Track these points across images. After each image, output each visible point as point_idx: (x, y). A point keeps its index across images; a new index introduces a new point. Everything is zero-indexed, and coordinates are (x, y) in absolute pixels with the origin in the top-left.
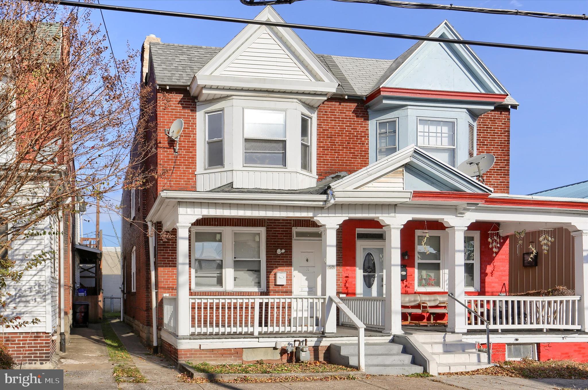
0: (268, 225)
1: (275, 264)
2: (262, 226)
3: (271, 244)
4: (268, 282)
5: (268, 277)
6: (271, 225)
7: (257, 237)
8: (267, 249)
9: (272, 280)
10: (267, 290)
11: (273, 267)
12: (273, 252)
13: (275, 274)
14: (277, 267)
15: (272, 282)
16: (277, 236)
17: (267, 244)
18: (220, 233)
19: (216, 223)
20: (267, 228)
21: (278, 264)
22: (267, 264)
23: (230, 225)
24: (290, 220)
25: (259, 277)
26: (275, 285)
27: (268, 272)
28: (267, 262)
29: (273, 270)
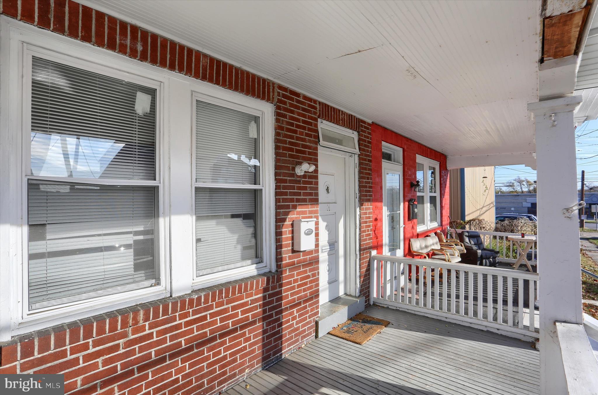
0: (279, 101)
1: (292, 200)
2: (268, 100)
3: (285, 149)
4: (279, 247)
5: (278, 234)
6: (285, 103)
7: (253, 126)
8: (277, 161)
9: (287, 239)
10: (279, 266)
11: (288, 207)
12: (288, 168)
13: (292, 225)
14: (295, 207)
15: (287, 245)
16: (295, 132)
17: (277, 148)
18: (152, 92)
19: (140, 48)
20: (278, 108)
21: (298, 200)
22: (277, 201)
23: (189, 72)
24: (315, 101)
25: (256, 235)
26: (293, 251)
27: (280, 221)
28: (277, 194)
29: (287, 214)
